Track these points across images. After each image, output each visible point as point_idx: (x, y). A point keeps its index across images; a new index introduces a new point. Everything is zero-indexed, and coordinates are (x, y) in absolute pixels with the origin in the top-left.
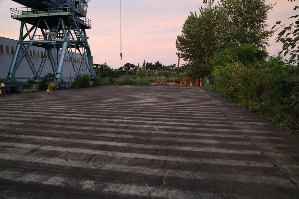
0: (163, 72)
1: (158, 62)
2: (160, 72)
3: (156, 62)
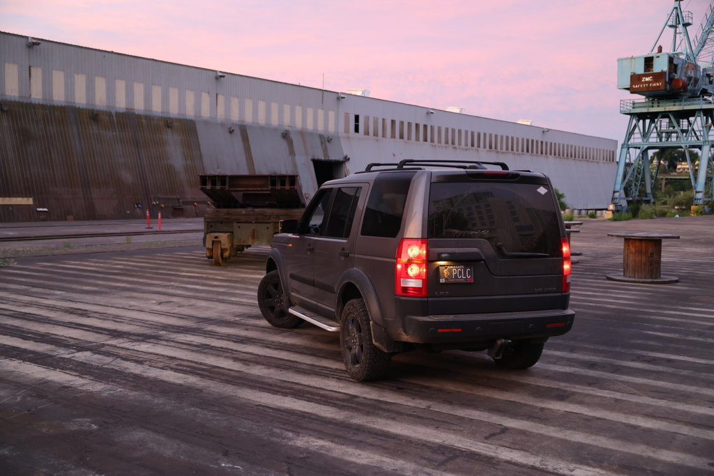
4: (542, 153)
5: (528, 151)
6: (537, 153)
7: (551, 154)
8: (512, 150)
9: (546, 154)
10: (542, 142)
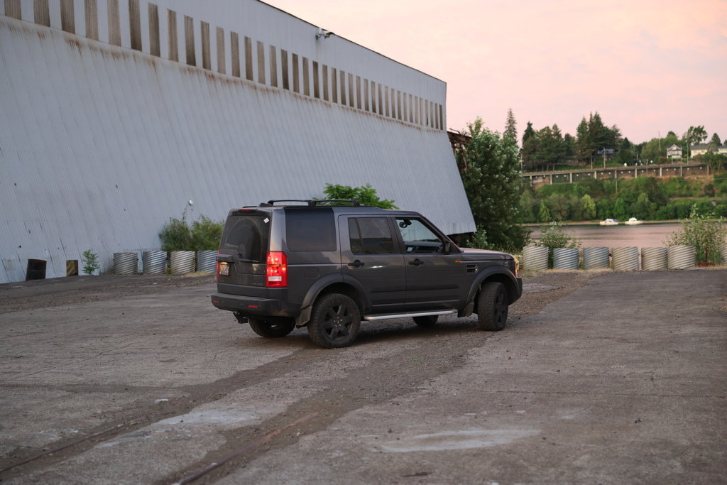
0: (631, 177)
1: (597, 118)
2: (612, 179)
3: (583, 123)
4: (317, 95)
5: (286, 86)
6: (307, 93)
7: (335, 100)
8: (249, 76)
9: (326, 98)
10: (315, 65)
